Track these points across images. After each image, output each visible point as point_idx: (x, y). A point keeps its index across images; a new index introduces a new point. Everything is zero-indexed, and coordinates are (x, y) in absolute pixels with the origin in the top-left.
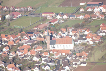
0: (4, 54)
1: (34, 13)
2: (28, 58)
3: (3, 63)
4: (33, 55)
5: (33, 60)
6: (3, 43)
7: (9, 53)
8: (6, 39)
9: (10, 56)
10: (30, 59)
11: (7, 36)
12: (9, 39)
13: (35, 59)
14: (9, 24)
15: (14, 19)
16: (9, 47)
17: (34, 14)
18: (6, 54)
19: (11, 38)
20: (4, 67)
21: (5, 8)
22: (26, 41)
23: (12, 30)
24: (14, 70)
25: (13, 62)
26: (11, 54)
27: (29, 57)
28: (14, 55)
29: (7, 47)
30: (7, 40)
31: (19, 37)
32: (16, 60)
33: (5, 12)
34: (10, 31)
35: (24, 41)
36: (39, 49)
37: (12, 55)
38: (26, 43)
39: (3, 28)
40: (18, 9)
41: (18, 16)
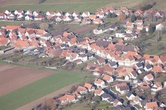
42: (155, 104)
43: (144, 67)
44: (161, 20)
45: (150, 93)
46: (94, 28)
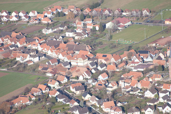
0: (99, 85)
1: (153, 19)
2: (136, 93)
3: (97, 99)
4: (145, 87)
5: (146, 96)
6: (99, 68)
7: (107, 84)
8: (104, 62)
9: (108, 89)
10: (140, 94)
11: (105, 56)
12: (109, 62)
13: (149, 94)
14: (111, 37)
15: (119, 28)
16: (108, 74)
17: (152, 22)
18: (101, 85)
19: (113, 60)
20: (98, 106)
21: (107, 12)
22: (136, 65)
23: (115, 47)
24: (113, 111)
25: (112, 99)
26: (110, 85)
27: (139, 91)
28: (115, 87)
29: (105, 74)
30: (106, 63)
31: (126, 58)
32: (118, 94)
33: (106, 17)
34: (112, 48)
35: (133, 65)
36: (157, 79)
37: (112, 87)
38: (136, 68)
39: (101, 43)
40: (127, 13)
41: (125, 25)
42: (112, 103)
43: (97, 66)
44: (110, 18)
45: (106, 93)
46: (43, 28)
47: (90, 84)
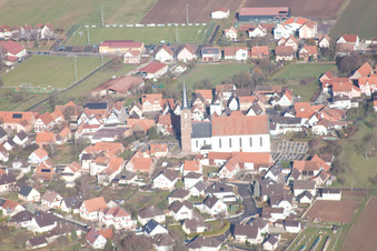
0: (43, 170)
1: (68, 44)
2: (132, 181)
3: (59, 197)
5: (156, 186)
6: (17, 140)
9: (64, 177)
10: (141, 184)
12: (29, 128)
13: (162, 182)
15: (8, 63)
17: (69, 49)
18: (49, 170)
19: (39, 123)
20: (67, 210)
22: (94, 130)
24: (111, 216)
26: (67, 170)
27: (136, 178)
28: (78, 174)
29: (40, 149)
30: (23, 129)
31: (59, 118)
35: (88, 130)
36: (159, 154)
37: (72, 175)
38: (96, 136)
40: (6, 34)
41: (17, 55)
47: (19, 171)
